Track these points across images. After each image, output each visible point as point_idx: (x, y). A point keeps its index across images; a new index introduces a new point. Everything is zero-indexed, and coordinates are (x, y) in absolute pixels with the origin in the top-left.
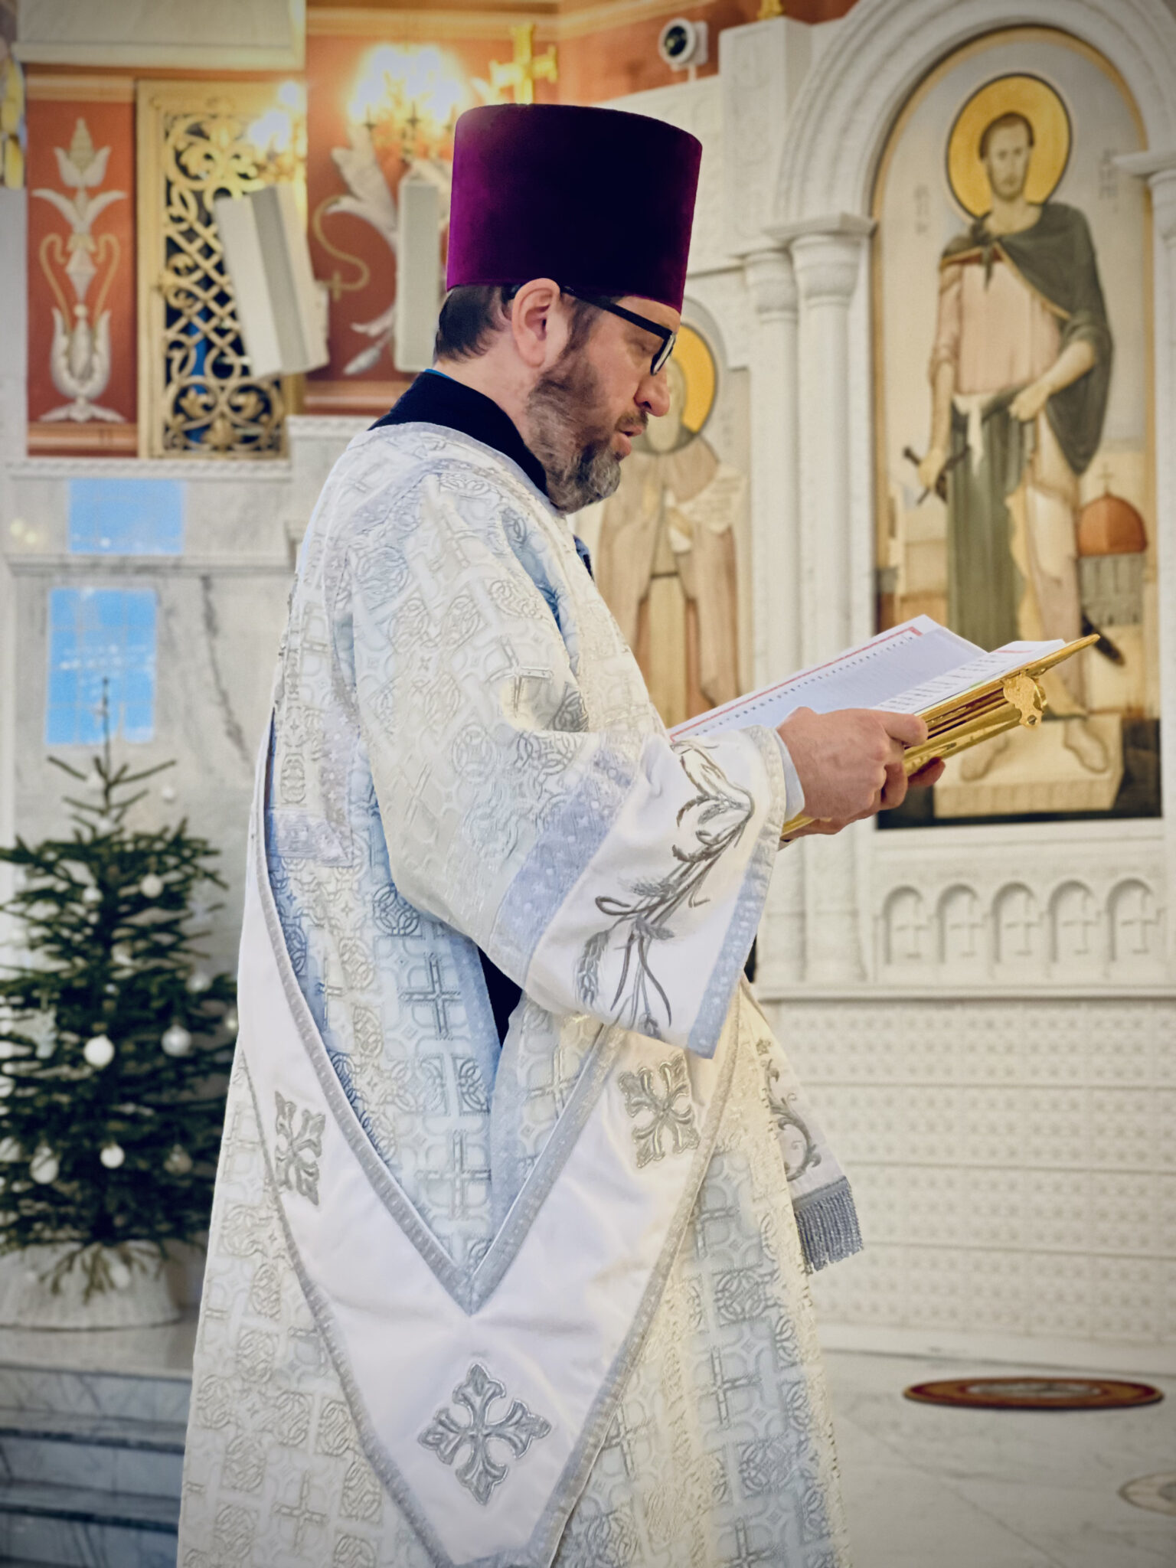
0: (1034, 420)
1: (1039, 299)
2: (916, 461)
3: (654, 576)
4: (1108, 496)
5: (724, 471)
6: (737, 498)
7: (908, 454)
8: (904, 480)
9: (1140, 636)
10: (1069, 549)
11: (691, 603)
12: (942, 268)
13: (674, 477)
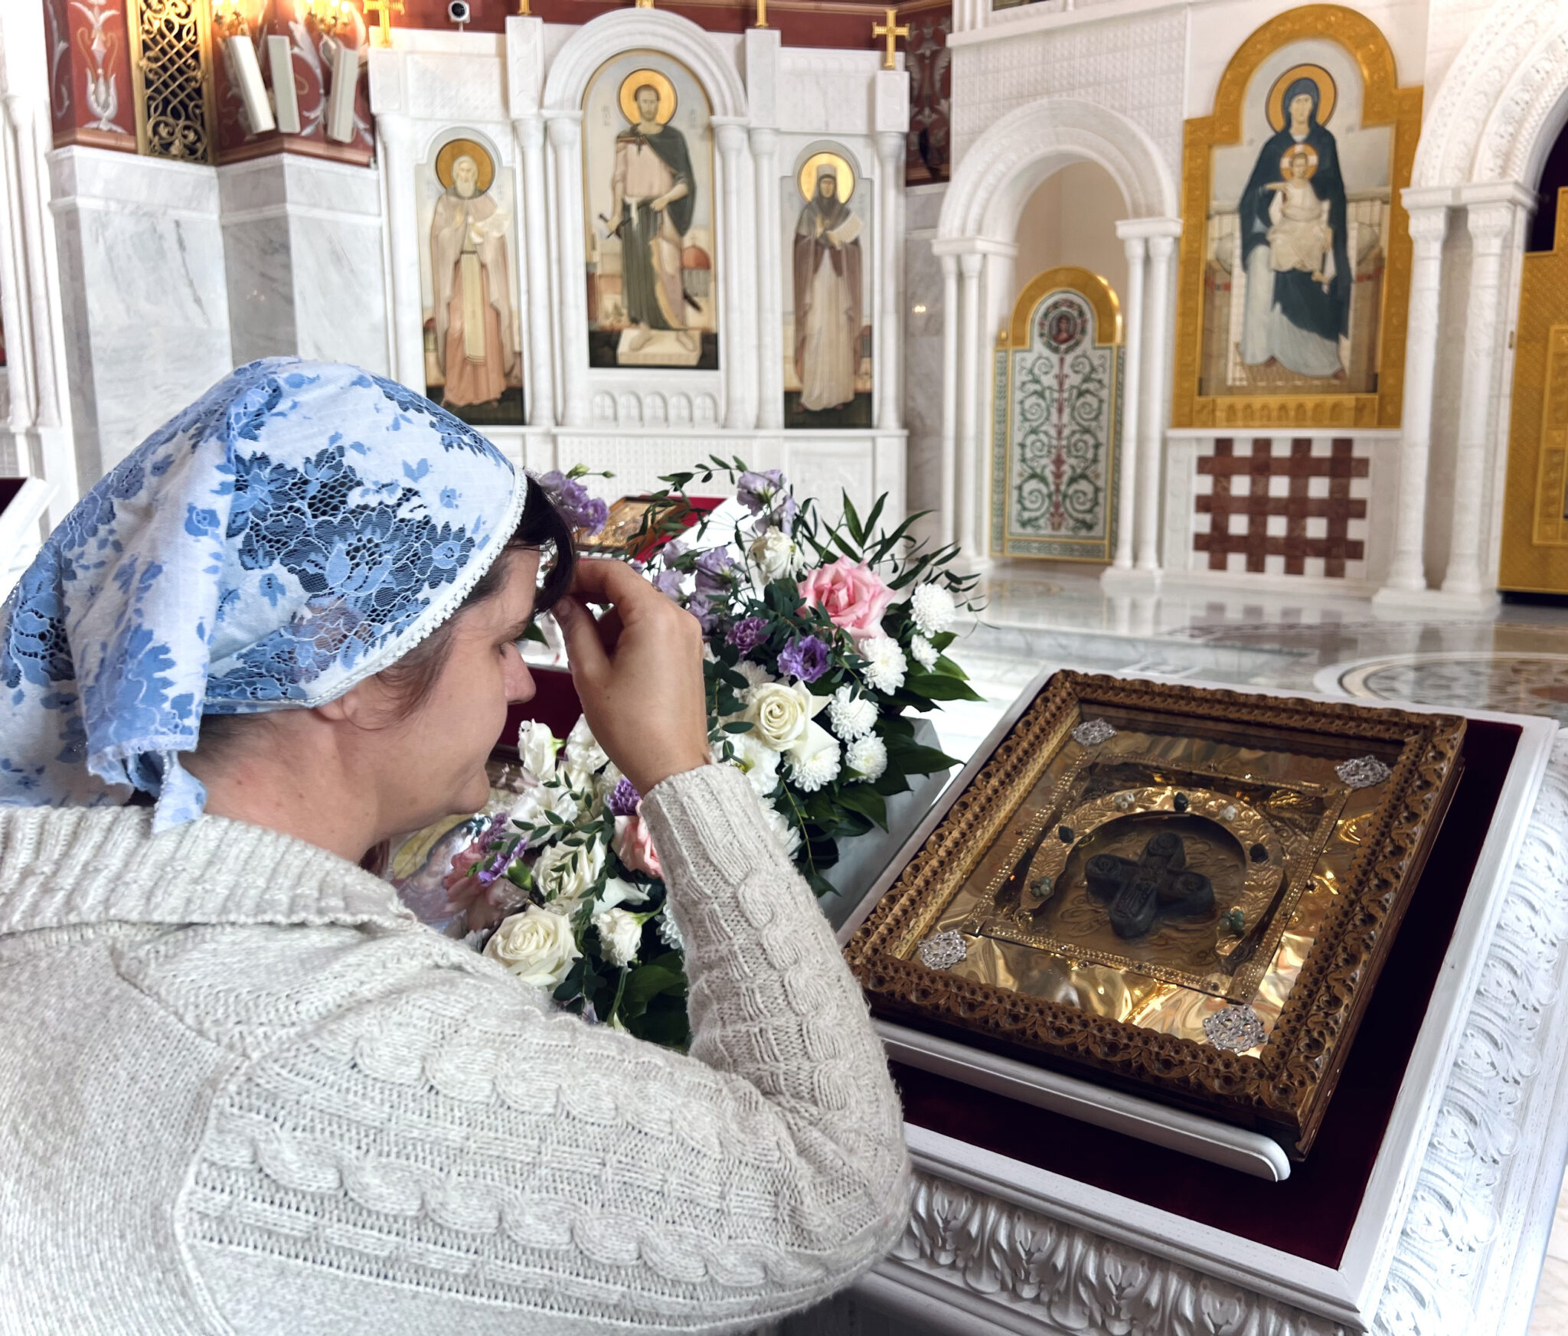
0: (661, 211)
1: (663, 163)
2: (605, 220)
3: (462, 252)
4: (694, 246)
5: (499, 210)
6: (507, 223)
9: (708, 299)
12: (616, 143)
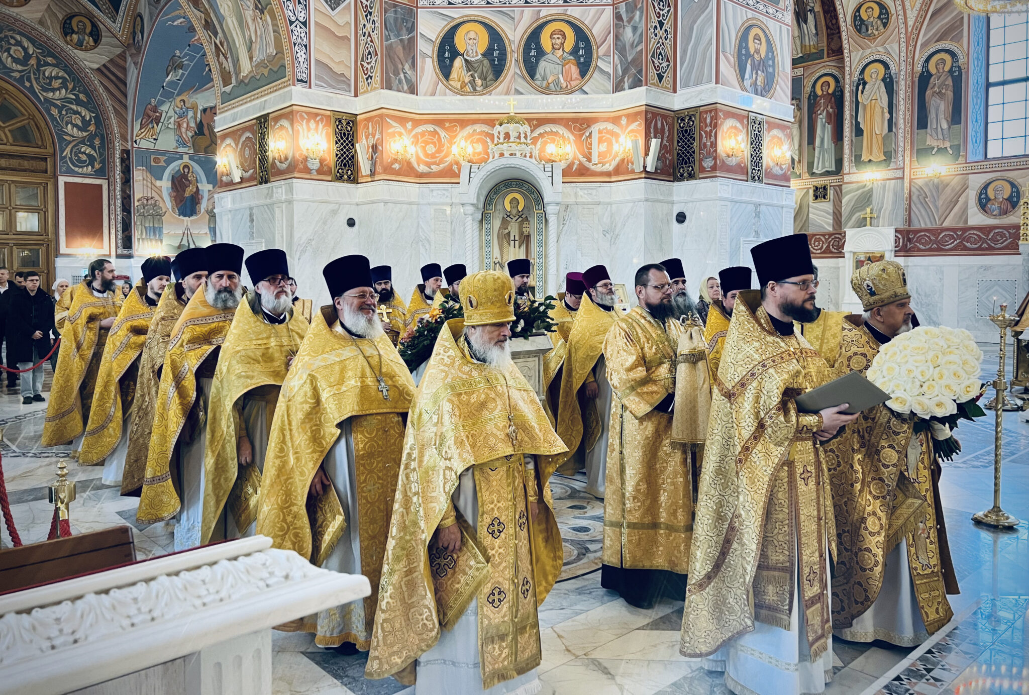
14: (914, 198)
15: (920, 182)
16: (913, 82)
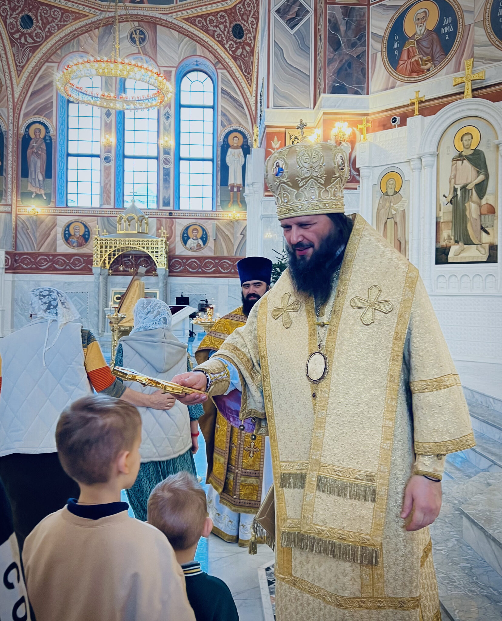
0: (471, 189)
1: (473, 167)
2: (446, 197)
3: (388, 218)
4: (487, 204)
5: (403, 199)
6: (406, 204)
7: (444, 196)
8: (443, 201)
9: (493, 229)
10: (479, 214)
11: (396, 223)
12: (452, 161)
13: (393, 200)
14: (19, 229)
15: (23, 217)
16: (18, 141)
